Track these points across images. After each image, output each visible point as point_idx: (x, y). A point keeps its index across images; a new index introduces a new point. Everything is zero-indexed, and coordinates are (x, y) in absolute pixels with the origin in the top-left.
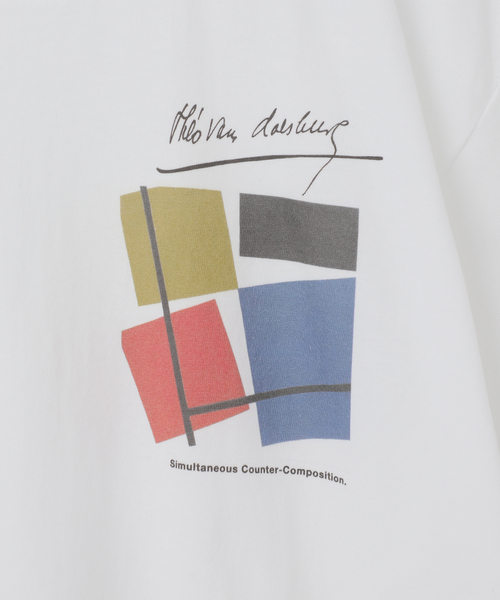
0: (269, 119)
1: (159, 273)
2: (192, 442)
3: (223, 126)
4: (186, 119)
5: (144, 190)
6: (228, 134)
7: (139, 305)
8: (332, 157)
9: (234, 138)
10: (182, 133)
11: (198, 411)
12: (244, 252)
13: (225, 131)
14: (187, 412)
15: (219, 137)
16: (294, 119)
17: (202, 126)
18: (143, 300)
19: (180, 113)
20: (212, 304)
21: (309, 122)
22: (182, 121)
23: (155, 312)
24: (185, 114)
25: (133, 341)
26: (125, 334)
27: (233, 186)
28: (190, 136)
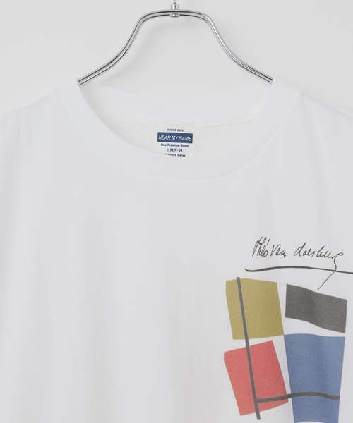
0: (302, 247)
1: (244, 323)
2: (259, 418)
3: (279, 249)
4: (261, 244)
5: (238, 279)
6: (282, 253)
7: (234, 339)
8: (335, 271)
9: (285, 255)
10: (259, 252)
11: (262, 401)
12: (287, 316)
13: (280, 251)
14: (257, 401)
15: (277, 254)
16: (316, 249)
17: (269, 248)
18: (235, 337)
19: (258, 242)
20: (271, 342)
21: (324, 251)
22: (259, 245)
23: (241, 344)
24: (261, 242)
25: (230, 357)
26: (226, 354)
27: (283, 280)
28: (263, 253)
